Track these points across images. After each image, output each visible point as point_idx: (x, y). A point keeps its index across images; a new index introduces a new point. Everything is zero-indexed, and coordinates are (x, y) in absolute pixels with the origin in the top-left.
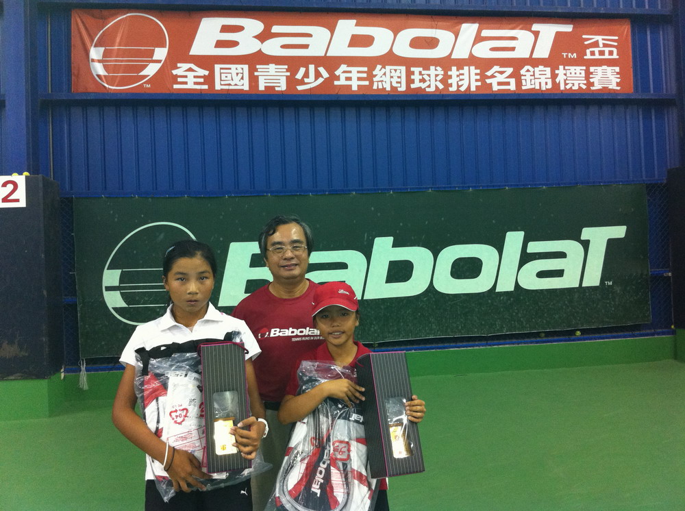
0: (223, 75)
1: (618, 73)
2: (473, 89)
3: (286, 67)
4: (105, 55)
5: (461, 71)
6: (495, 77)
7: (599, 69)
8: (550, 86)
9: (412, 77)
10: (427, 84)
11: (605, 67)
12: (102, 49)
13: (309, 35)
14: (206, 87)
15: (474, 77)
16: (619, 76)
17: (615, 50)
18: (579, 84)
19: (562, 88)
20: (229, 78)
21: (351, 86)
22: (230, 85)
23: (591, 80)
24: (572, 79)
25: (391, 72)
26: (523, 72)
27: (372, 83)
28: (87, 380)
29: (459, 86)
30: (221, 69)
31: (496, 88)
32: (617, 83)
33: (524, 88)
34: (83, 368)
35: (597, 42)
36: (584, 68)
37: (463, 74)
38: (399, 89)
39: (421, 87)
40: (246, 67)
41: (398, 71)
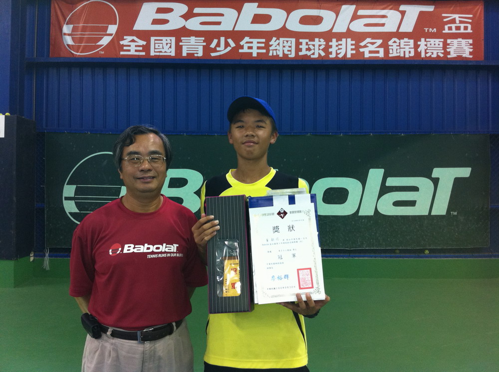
0: (157, 45)
1: (471, 45)
2: (349, 56)
3: (203, 39)
4: (73, 30)
5: (340, 42)
6: (368, 47)
7: (455, 41)
8: (412, 54)
9: (300, 47)
10: (312, 52)
11: (460, 40)
12: (71, 26)
13: (222, 15)
14: (143, 53)
15: (350, 47)
16: (472, 47)
17: (469, 26)
18: (437, 53)
19: (423, 55)
20: (161, 47)
21: (252, 53)
22: (161, 52)
23: (448, 50)
24: (431, 48)
25: (283, 43)
26: (390, 43)
27: (268, 51)
28: (49, 263)
29: (337, 54)
30: (155, 40)
31: (367, 55)
32: (470, 52)
33: (390, 55)
34: (47, 255)
35: (455, 19)
36: (442, 40)
37: (341, 45)
38: (290, 56)
39: (307, 55)
40: (173, 39)
41: (289, 42)
